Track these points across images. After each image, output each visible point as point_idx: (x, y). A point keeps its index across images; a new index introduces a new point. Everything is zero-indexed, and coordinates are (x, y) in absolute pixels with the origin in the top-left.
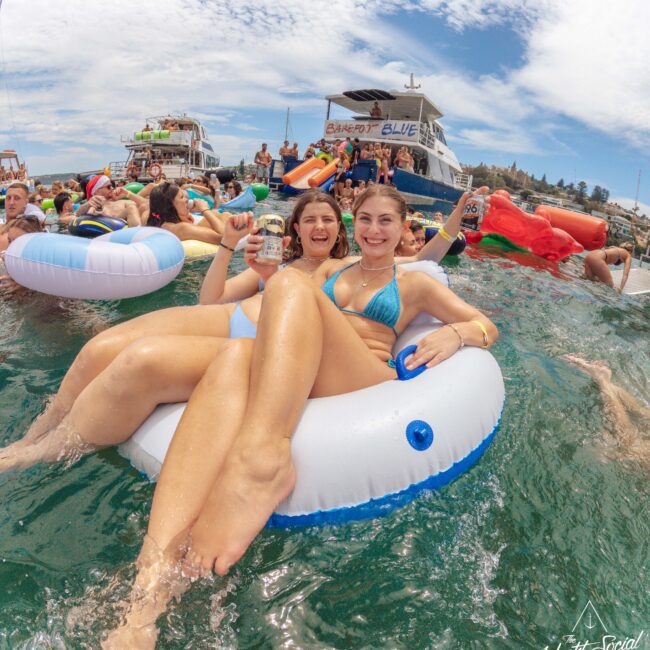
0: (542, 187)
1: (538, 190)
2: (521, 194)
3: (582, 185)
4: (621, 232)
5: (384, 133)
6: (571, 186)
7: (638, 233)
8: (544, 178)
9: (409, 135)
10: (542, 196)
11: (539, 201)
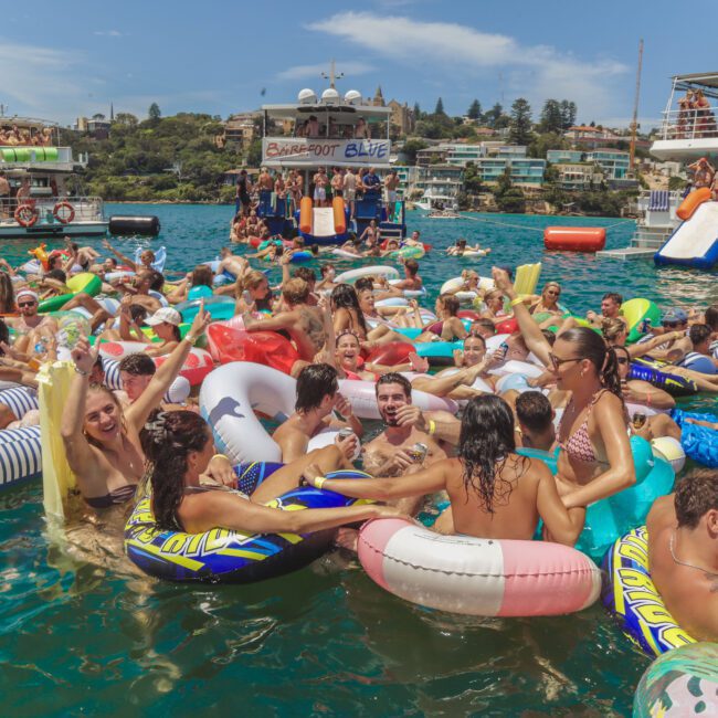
0: (440, 126)
1: (434, 134)
2: (404, 151)
3: (521, 105)
4: (612, 177)
5: (348, 156)
6: (497, 111)
7: (647, 168)
8: (440, 107)
9: (379, 156)
10: (443, 146)
11: (440, 157)
